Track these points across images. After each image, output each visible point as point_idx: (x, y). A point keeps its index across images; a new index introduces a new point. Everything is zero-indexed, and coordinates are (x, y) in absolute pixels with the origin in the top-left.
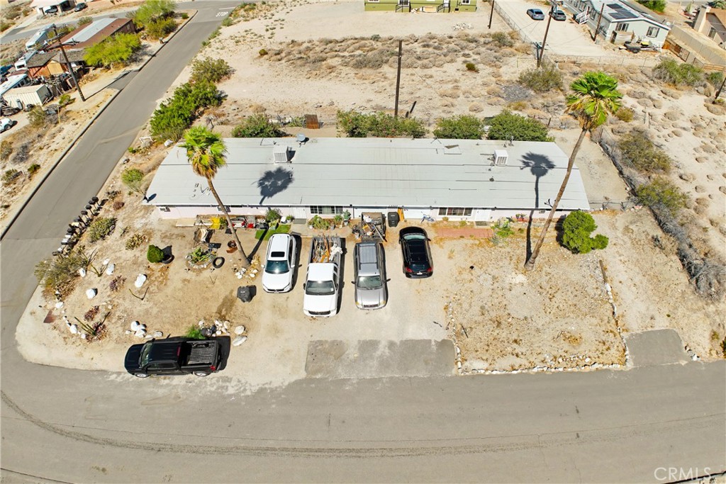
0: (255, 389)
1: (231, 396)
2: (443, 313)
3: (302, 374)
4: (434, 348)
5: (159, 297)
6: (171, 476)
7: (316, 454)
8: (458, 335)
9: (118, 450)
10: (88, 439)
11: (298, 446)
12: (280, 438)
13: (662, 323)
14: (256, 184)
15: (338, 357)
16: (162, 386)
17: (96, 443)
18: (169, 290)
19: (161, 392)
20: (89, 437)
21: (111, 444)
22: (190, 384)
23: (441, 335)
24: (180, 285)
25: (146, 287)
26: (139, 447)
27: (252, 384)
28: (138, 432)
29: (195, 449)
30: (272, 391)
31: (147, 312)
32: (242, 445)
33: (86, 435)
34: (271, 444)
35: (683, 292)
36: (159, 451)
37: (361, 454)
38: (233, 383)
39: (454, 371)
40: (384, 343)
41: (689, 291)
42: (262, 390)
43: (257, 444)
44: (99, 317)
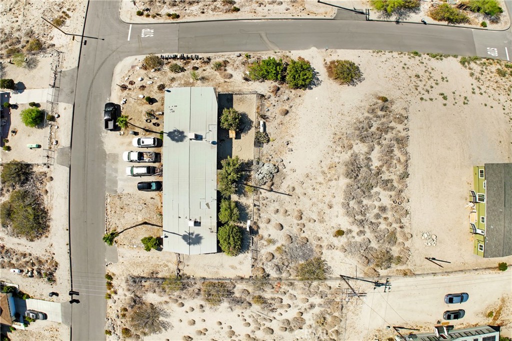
0: (103, 141)
1: (101, 134)
2: (127, 192)
3: (108, 153)
4: (115, 189)
5: (136, 104)
8: (119, 196)
12: (88, 149)
13: (121, 259)
14: (175, 129)
15: (113, 162)
18: (138, 107)
21: (87, 105)
23: (119, 192)
24: (140, 110)
25: (139, 99)
26: (86, 113)
28: (90, 112)
29: (86, 128)
30: (103, 145)
31: (130, 102)
33: (89, 98)
34: (87, 147)
35: (130, 271)
38: (105, 135)
39: (107, 193)
40: (117, 175)
41: (130, 273)
42: (103, 142)
43: (87, 144)
44: (130, 86)
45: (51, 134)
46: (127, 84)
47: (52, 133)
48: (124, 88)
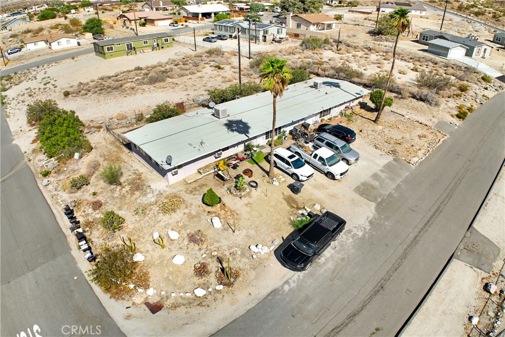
0: (367, 224)
1: (363, 235)
3: (373, 204)
6: (408, 290)
7: (430, 223)
9: (364, 312)
10: (338, 329)
11: (421, 227)
12: (411, 230)
16: (324, 263)
17: (347, 325)
18: (245, 216)
19: (330, 265)
20: (336, 328)
21: (355, 315)
22: (337, 249)
25: (226, 224)
26: (371, 298)
27: (363, 223)
28: (356, 293)
29: (394, 269)
32: (405, 247)
33: (333, 330)
34: (412, 236)
36: (382, 287)
37: (440, 211)
42: (371, 222)
43: (409, 241)
44: (214, 266)
45: (497, 315)
46: (212, 278)
47: (492, 314)
48: (227, 276)
